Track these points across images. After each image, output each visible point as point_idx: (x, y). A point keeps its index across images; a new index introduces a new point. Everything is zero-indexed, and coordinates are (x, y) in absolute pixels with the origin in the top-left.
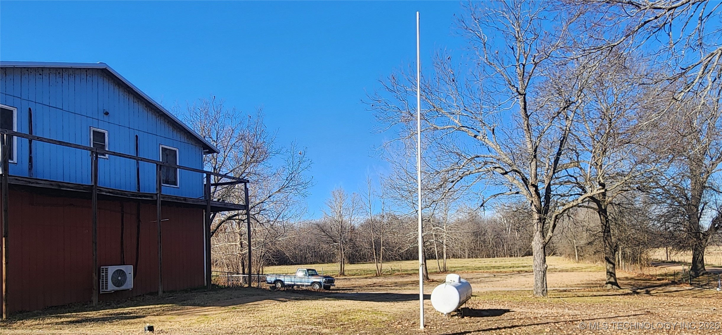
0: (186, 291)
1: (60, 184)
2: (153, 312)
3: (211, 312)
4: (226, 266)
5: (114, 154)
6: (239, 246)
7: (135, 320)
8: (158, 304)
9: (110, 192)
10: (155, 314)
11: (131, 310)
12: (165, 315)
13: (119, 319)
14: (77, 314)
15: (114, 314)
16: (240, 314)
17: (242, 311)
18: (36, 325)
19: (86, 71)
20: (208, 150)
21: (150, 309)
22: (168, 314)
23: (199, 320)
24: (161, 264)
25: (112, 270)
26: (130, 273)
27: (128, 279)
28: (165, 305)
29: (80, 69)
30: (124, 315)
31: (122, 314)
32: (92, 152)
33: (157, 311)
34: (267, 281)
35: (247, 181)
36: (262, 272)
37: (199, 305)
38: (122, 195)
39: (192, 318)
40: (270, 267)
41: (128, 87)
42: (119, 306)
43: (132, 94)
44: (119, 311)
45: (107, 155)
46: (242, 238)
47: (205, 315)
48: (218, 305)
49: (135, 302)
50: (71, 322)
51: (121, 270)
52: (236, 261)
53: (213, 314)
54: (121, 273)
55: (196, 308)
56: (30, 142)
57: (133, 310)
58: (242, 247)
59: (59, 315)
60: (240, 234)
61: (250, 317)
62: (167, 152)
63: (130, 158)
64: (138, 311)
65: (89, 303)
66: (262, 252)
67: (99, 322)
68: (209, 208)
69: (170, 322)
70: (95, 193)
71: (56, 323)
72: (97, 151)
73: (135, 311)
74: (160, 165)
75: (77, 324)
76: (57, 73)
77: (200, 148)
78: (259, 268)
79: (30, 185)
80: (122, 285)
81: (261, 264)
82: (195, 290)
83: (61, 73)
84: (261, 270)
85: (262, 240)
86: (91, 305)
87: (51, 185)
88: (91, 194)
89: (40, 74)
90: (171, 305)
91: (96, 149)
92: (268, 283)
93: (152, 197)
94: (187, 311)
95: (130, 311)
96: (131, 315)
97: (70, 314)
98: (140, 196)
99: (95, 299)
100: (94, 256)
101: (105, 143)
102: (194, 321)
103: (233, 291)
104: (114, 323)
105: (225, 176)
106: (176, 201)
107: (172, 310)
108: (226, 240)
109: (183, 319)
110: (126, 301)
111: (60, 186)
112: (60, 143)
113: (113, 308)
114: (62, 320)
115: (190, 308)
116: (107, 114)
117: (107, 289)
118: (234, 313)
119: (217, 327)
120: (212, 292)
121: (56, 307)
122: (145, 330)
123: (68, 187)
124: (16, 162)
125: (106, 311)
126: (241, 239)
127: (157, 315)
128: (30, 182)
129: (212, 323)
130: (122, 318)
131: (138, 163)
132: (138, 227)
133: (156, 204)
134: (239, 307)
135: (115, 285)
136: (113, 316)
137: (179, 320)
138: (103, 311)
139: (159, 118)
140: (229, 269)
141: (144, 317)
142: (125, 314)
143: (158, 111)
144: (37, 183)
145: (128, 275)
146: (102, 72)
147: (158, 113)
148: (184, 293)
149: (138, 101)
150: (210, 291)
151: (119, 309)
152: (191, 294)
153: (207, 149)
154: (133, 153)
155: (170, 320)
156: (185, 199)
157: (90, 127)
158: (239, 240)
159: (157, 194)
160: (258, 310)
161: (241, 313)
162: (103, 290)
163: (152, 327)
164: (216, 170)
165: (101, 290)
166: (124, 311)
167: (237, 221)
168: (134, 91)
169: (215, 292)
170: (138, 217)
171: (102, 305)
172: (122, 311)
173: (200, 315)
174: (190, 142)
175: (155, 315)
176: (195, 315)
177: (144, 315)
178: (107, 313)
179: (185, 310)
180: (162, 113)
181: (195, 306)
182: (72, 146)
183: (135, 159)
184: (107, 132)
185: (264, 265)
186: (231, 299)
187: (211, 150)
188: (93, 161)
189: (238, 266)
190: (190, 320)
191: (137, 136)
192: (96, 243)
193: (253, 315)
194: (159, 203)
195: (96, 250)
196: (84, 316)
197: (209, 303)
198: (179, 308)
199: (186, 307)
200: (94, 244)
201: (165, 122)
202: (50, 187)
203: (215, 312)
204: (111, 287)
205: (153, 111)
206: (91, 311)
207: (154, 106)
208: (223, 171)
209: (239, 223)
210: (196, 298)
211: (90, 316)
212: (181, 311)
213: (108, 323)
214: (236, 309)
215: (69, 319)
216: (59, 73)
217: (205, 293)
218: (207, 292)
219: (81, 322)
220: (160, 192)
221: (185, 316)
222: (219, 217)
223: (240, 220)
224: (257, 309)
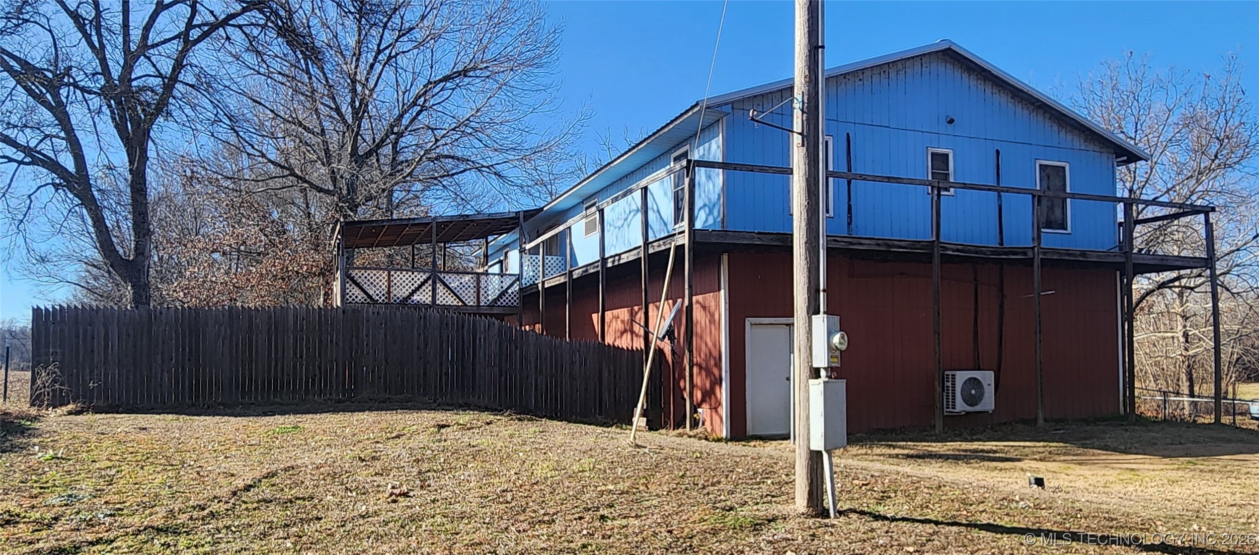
0: (1086, 422)
1: (890, 243)
2: (1033, 453)
3: (1141, 466)
4: (1152, 379)
5: (965, 186)
6: (1182, 340)
7: (1006, 463)
8: (1039, 441)
9: (958, 250)
10: (1035, 457)
11: (996, 446)
12: (1054, 461)
13: (979, 459)
14: (914, 445)
15: (970, 451)
16: (1208, 476)
17: (1211, 471)
18: (862, 455)
19: (921, 59)
20: (1125, 158)
21: (1027, 449)
22: (1060, 461)
23: (1122, 477)
24: (1041, 370)
25: (961, 377)
26: (989, 385)
27: (986, 395)
28: (1052, 444)
29: (913, 58)
30: (986, 455)
31: (983, 451)
32: (933, 187)
33: (1039, 453)
34: (1250, 414)
35: (1210, 209)
36: (1234, 394)
37: (1115, 450)
38: (976, 252)
39: (1107, 473)
40: (1251, 385)
41: (984, 70)
42: (974, 437)
43: (989, 80)
44: (976, 445)
45: (952, 190)
46: (1188, 324)
47: (1132, 470)
48: (1155, 452)
49: (1000, 433)
50: (908, 456)
51: (975, 379)
52: (1173, 369)
53: (1148, 470)
54: (974, 383)
55: (1111, 455)
56: (849, 183)
57: (998, 448)
58: (1187, 341)
59: (890, 443)
60: (1183, 317)
61: (1232, 484)
62: (1048, 171)
63: (990, 190)
64: (1006, 449)
65: (928, 428)
66: (1232, 354)
67: (950, 460)
68: (1130, 269)
69: (1068, 475)
70: (937, 253)
71: (890, 456)
72: (940, 185)
73: (1001, 449)
74: (1039, 196)
75: (919, 461)
76: (882, 73)
77: (1110, 156)
78: (1227, 385)
79: (851, 247)
80: (976, 404)
81: (1231, 377)
82: (1103, 421)
83: (887, 71)
84: (1230, 389)
85: (1236, 327)
86: (933, 433)
87: (878, 245)
88: (930, 256)
89: (860, 80)
90: (1062, 444)
91: (939, 182)
92: (1253, 418)
93: (1025, 254)
94: (1093, 458)
95: (994, 448)
96: (998, 455)
97: (905, 443)
98: (1006, 253)
99: (939, 424)
100: (937, 355)
101: (948, 170)
102: (1111, 479)
103: (1183, 429)
104: (972, 465)
105: (1154, 202)
106: (1067, 258)
107: (1065, 454)
108: (1151, 328)
109: (1091, 473)
110: (985, 431)
111: (890, 246)
112: (889, 179)
113: (966, 440)
114: (897, 451)
115: (1099, 454)
116: (951, 121)
117: (954, 408)
118: (1193, 473)
119: (1163, 496)
120: (1137, 428)
121: (883, 430)
122: (1030, 484)
123: (900, 247)
124: (832, 216)
125: (956, 445)
126: (1185, 327)
127: (1041, 460)
128: (851, 243)
129: (1149, 486)
130: (983, 459)
131: (1000, 196)
132: (1001, 306)
133: (1032, 265)
134: (1202, 462)
135: (967, 404)
136: (969, 453)
137: (1082, 472)
138: (952, 443)
139: (1035, 113)
140: (1157, 385)
141: (1019, 460)
142: (987, 452)
143: (1033, 101)
144: (861, 244)
145: (985, 386)
146: (944, 55)
147: (1033, 104)
148: (1082, 425)
149: (999, 91)
150: (1134, 425)
151: (975, 443)
152: (1095, 428)
153: (1124, 156)
154: (992, 182)
155: (1065, 471)
156: (1083, 253)
157: (927, 147)
158: (1180, 328)
159: (1033, 248)
160: (1248, 473)
161: (1210, 474)
162: (948, 410)
163: (1042, 480)
164: (1135, 193)
165: (945, 410)
166: (985, 448)
167: (1177, 290)
168: (993, 75)
169: (1144, 429)
170: (1001, 290)
171: (949, 434)
172: (981, 447)
173: (1121, 469)
174: (1091, 147)
175: (1035, 459)
176: (1113, 468)
177: (1019, 457)
178: (958, 447)
179: (1090, 455)
180: (1039, 103)
181: (1107, 450)
182: (905, 181)
183: (994, 190)
184: (951, 151)
185: (1238, 380)
186: (1181, 444)
187: (1130, 157)
188: (934, 202)
189: (1178, 380)
190: (1104, 475)
191: (998, 152)
192: (939, 335)
193: (1239, 481)
194: (1037, 262)
195: (939, 343)
196: (926, 448)
197: (1136, 448)
198: (1079, 452)
199: (1091, 451)
200: (937, 336)
201: (1044, 118)
202: (877, 248)
203: (1151, 467)
204: (961, 406)
205: (1024, 102)
206: (934, 442)
207: (1026, 93)
208: (1149, 194)
209: (1180, 295)
210: (1108, 436)
211: (934, 449)
212: (1084, 458)
213: (964, 465)
214: (1196, 464)
215: (906, 452)
216: (884, 72)
217: (1124, 427)
218: (1127, 427)
219: (924, 458)
220: (1039, 244)
221: (1093, 467)
222: (1141, 284)
223: (1182, 287)
224: (1244, 470)
